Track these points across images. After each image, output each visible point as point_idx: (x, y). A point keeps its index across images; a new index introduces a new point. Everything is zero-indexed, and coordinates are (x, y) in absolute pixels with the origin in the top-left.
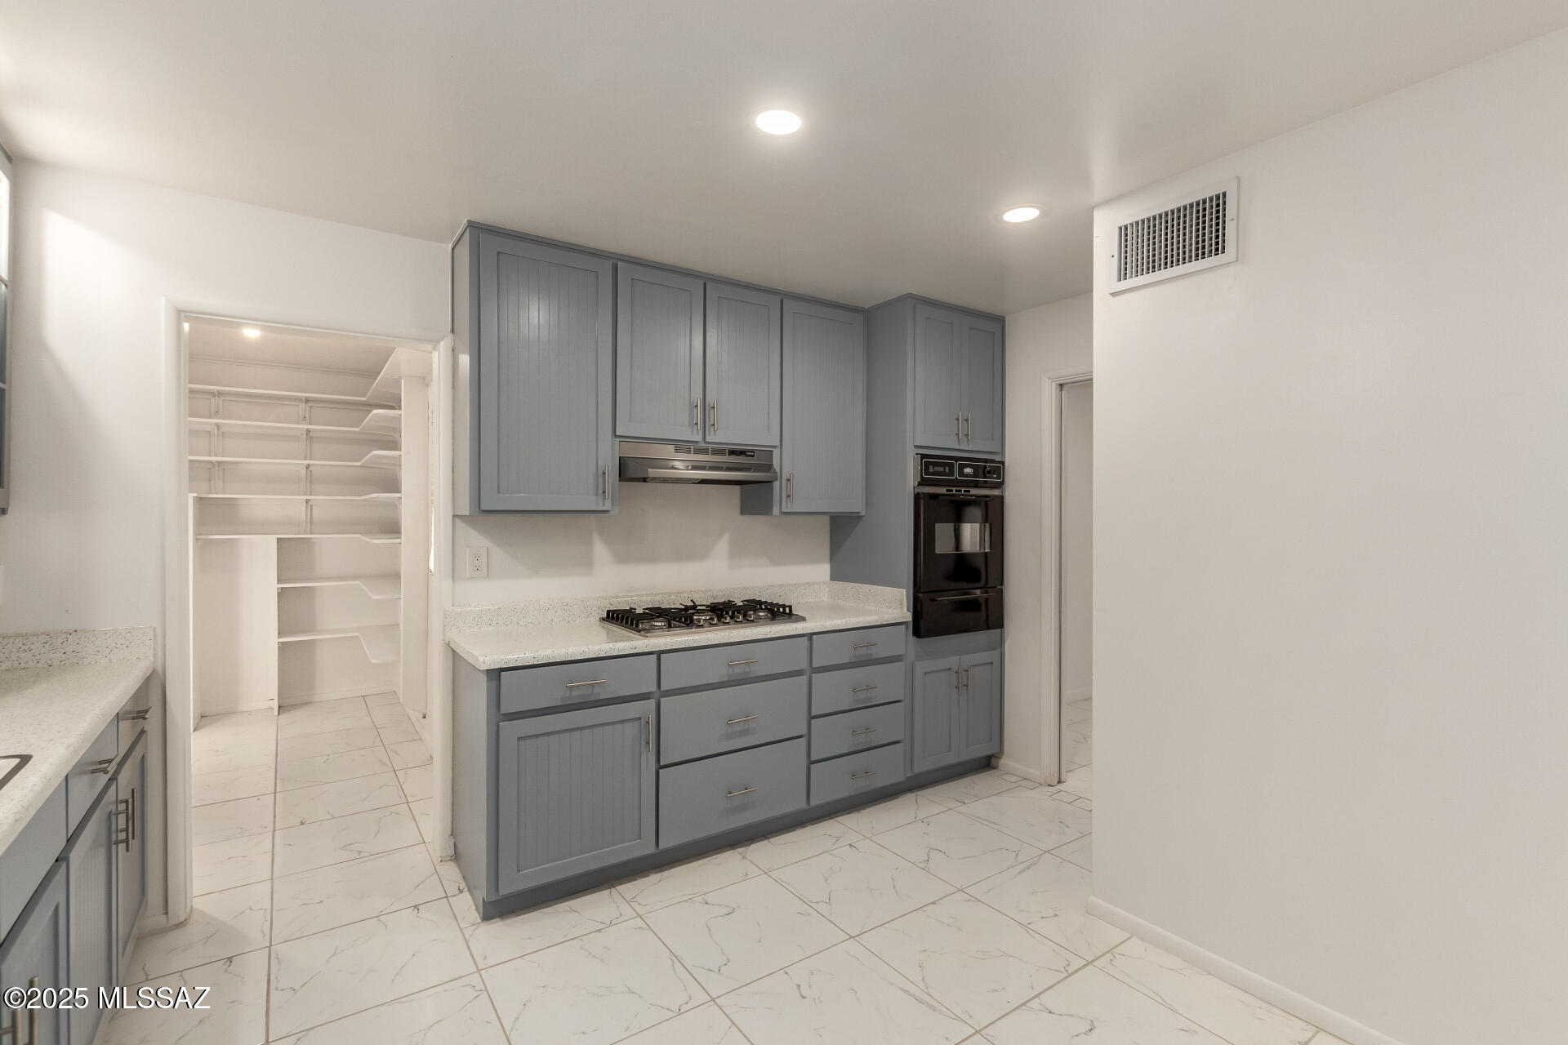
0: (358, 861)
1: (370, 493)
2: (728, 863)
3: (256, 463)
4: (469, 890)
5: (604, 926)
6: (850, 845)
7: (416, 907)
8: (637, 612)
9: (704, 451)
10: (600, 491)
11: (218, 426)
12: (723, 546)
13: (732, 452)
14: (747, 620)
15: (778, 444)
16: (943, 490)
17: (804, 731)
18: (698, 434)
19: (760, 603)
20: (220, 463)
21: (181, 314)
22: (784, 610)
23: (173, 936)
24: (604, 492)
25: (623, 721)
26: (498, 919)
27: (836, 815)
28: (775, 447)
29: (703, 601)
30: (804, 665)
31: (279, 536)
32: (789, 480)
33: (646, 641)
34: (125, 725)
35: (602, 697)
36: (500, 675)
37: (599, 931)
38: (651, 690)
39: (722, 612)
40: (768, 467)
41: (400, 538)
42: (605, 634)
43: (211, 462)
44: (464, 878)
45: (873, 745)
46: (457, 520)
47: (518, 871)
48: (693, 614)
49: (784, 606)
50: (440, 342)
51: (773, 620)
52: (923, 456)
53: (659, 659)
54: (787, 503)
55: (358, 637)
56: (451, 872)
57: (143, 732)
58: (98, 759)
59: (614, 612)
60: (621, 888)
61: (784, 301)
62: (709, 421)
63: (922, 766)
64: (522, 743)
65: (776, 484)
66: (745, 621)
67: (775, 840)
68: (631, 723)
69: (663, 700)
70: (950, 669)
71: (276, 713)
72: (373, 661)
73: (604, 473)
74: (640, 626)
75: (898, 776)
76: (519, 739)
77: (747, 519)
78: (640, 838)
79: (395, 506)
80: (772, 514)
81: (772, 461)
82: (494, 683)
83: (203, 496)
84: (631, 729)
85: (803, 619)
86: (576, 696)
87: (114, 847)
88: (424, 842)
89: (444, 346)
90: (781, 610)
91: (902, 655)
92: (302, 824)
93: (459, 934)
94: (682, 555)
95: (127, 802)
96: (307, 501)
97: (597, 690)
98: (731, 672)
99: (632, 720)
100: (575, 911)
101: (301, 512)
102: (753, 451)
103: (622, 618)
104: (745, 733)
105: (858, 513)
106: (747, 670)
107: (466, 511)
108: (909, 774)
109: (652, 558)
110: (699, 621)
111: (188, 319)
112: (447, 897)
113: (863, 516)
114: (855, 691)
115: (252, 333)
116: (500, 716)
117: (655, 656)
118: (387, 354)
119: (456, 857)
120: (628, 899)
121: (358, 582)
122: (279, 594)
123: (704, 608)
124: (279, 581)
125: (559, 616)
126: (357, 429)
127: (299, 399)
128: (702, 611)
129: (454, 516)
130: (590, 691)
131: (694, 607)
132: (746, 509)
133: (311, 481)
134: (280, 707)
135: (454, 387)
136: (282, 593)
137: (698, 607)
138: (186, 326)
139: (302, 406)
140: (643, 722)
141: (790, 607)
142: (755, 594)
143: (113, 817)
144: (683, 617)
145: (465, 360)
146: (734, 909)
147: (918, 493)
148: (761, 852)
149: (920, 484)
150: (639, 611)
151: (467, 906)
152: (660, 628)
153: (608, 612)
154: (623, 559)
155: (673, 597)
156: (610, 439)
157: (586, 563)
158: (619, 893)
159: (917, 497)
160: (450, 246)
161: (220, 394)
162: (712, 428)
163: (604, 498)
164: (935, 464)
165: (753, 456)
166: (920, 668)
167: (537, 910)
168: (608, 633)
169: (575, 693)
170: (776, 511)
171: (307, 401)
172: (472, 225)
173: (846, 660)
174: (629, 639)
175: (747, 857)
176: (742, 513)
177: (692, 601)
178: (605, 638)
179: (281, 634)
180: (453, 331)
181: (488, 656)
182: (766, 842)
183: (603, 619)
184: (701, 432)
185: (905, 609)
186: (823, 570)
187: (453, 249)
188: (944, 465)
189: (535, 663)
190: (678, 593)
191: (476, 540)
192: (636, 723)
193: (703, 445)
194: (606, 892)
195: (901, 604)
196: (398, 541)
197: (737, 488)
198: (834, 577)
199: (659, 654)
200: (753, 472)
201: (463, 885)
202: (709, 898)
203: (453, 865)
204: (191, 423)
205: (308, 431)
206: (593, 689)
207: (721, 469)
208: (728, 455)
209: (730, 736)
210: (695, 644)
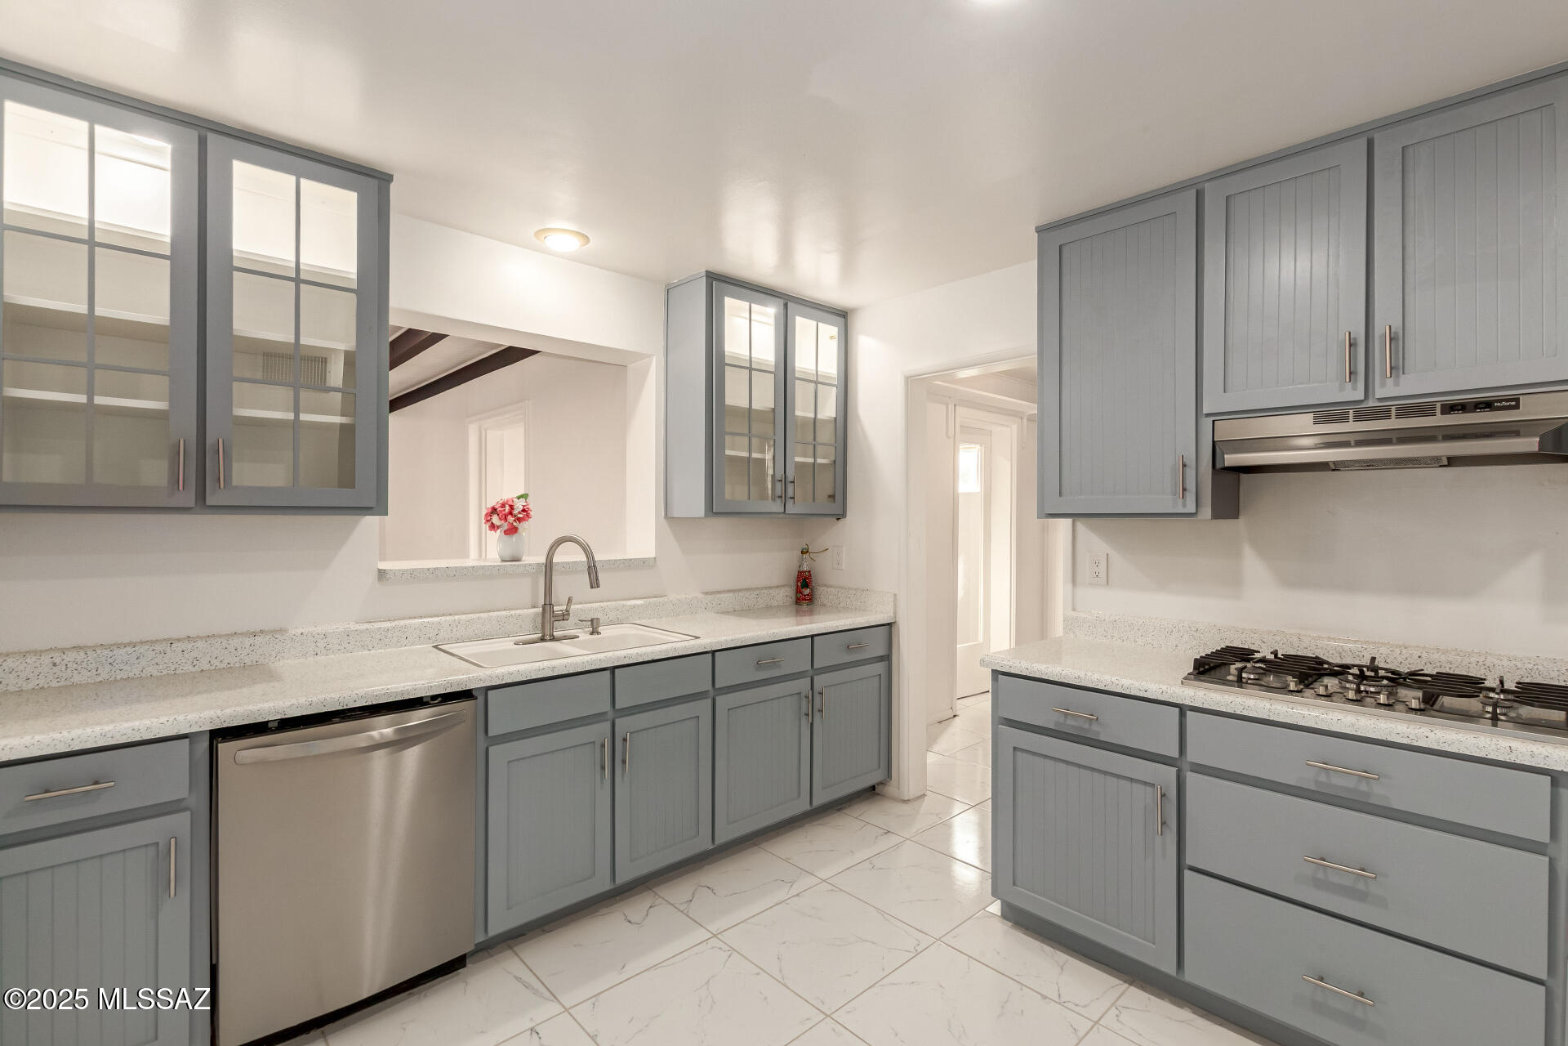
9: (1379, 415)
10: (1181, 488)
13: (1450, 408)
18: (1354, 388)
24: (1186, 490)
25: (1131, 780)
26: (1010, 924)
35: (1102, 738)
36: (998, 679)
38: (1172, 755)
47: (1014, 885)
53: (1183, 715)
60: (1134, 991)
64: (1019, 754)
68: (1140, 786)
69: (1187, 773)
73: (1185, 466)
76: (1014, 748)
78: (1154, 943)
84: (1141, 794)
86: (1070, 725)
95: (820, 693)
97: (1095, 727)
99: (1144, 782)
104: (1362, 897)
116: (1000, 720)
117: (1176, 709)
130: (1086, 726)
156: (1194, 418)
158: (1125, 992)
162: (1392, 373)
163: (1185, 499)
169: (1070, 722)
172: (1039, 231)
184: (1358, 387)
189: (1028, 675)
192: (1148, 789)
193: (1371, 404)
199: (1183, 709)
206: (1090, 725)
207: (1346, 444)
208: (1443, 413)
209: (1318, 884)
210: (1245, 713)
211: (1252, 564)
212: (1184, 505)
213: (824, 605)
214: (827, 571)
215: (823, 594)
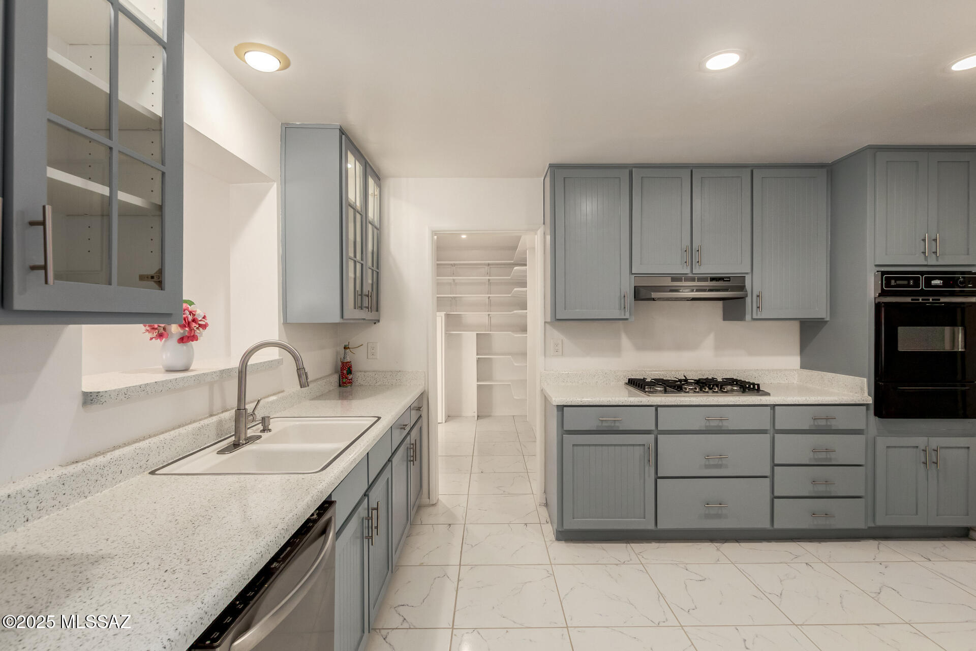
0: (503, 495)
1: (513, 311)
2: (707, 550)
3: (467, 297)
4: (551, 523)
5: (620, 563)
6: (807, 564)
7: (526, 524)
8: (647, 380)
9: (693, 280)
10: (623, 307)
11: (454, 280)
12: (710, 341)
13: (712, 279)
14: (721, 390)
15: (749, 271)
16: (908, 300)
17: (768, 473)
18: (687, 268)
19: (736, 381)
20: (455, 297)
21: (434, 233)
22: (754, 387)
23: (430, 509)
24: (625, 308)
25: (634, 445)
26: (563, 542)
27: (799, 540)
28: (747, 273)
29: (693, 376)
30: (767, 426)
31: (478, 332)
32: (758, 296)
33: (648, 398)
34: (413, 412)
35: (621, 429)
36: (563, 410)
37: (617, 565)
38: (652, 429)
39: (706, 384)
40: (742, 288)
41: (527, 334)
42: (627, 392)
43: (451, 297)
44: (550, 516)
45: (833, 495)
46: (547, 324)
47: (573, 518)
48: (683, 384)
49: (754, 384)
50: (538, 229)
51: (743, 393)
52: (883, 273)
53: (656, 410)
54: (757, 311)
55: (509, 385)
56: (543, 512)
57: (420, 416)
58: (403, 424)
59: (632, 379)
60: (633, 545)
61: (754, 171)
62: (695, 259)
63: (882, 521)
64: (575, 448)
65: (748, 300)
66: (719, 392)
67: (743, 544)
68: (638, 447)
69: (659, 436)
70: (917, 447)
71: (476, 419)
72: (515, 397)
73: (625, 296)
74: (647, 390)
75: (860, 524)
76: (573, 445)
77: (727, 323)
78: (645, 518)
79: (525, 317)
80: (745, 320)
81: (745, 283)
82: (560, 413)
83: (448, 313)
84: (639, 451)
85: (768, 394)
86: (605, 426)
87: (409, 463)
88: (533, 494)
89: (540, 232)
90: (752, 386)
91: (863, 430)
92: (482, 472)
93: (544, 543)
94: (679, 346)
95: (413, 444)
96: (489, 315)
97: (617, 424)
98: (707, 424)
99: (640, 445)
100: (604, 550)
101: (485, 320)
102: (729, 278)
103: (637, 384)
104: (719, 467)
105: (823, 319)
106: (720, 424)
107: (549, 320)
108: (872, 525)
109: (659, 348)
110: (686, 389)
111: (436, 234)
112: (540, 523)
113: (827, 322)
114: (814, 451)
115: (464, 236)
116: (564, 432)
117: (654, 408)
118: (519, 238)
119: (546, 505)
120: (636, 552)
121: (510, 356)
122: (477, 361)
123: (693, 381)
124: (477, 354)
125: (601, 380)
126: (509, 278)
127: (485, 264)
128: (691, 384)
129: (545, 322)
130: (613, 425)
131: (686, 380)
132: (728, 316)
133: (490, 305)
134: (478, 416)
135: (544, 253)
136: (478, 360)
137: (689, 381)
138: (436, 237)
139: (487, 267)
140: (646, 448)
141: (758, 385)
142: (734, 375)
143: (409, 450)
144: (677, 386)
145: (548, 238)
146: (705, 579)
147: (879, 303)
148: (731, 549)
149: (880, 295)
150: (649, 380)
151: (549, 530)
152: (660, 391)
153: (629, 379)
154: (640, 347)
155: (673, 373)
156: (628, 275)
157: (617, 350)
158: (632, 548)
159: (878, 306)
160: (543, 178)
161: (455, 265)
162: (698, 264)
163: (625, 312)
164: (896, 279)
165: (730, 281)
166: (882, 442)
167: (584, 543)
168: (629, 392)
169: (605, 424)
170: (748, 317)
171: (489, 265)
172: (552, 166)
173: (806, 427)
174: (639, 396)
175: (721, 550)
176: (724, 319)
177: (685, 376)
178: (627, 394)
179: (478, 380)
180: (544, 224)
181: (558, 399)
182: (737, 544)
183: (626, 383)
184: (689, 267)
185: (866, 394)
186: (795, 361)
187: (544, 180)
188: (908, 279)
189: (582, 404)
190: (677, 371)
191: (556, 335)
192: (642, 448)
193: (691, 275)
194: (624, 545)
195: (862, 389)
196: (525, 335)
197: (720, 303)
198: (803, 366)
199: (657, 407)
200: (730, 292)
201: (548, 520)
202: (688, 567)
203: (545, 508)
204: (438, 279)
205: (489, 280)
206: (615, 423)
207: (704, 291)
208: (710, 281)
209: (707, 467)
210: (681, 404)
211: (625, 341)
212: (625, 315)
213: (361, 385)
214: (359, 359)
215: (358, 377)
